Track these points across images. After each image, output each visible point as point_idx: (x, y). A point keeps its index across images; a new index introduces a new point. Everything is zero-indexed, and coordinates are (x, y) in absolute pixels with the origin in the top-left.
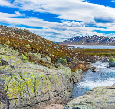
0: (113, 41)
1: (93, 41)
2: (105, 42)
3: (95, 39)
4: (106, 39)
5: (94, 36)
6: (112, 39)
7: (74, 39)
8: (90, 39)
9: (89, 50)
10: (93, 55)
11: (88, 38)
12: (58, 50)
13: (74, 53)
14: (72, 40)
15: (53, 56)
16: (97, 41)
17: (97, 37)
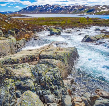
0: (64, 10)
1: (46, 10)
2: (56, 11)
3: (48, 8)
4: (57, 8)
5: (46, 5)
6: (63, 7)
7: (28, 8)
8: (43, 8)
9: (41, 19)
10: (41, 25)
11: (41, 7)
12: (9, 23)
13: (23, 24)
14: (26, 10)
15: (4, 28)
16: (49, 10)
17: (49, 6)
